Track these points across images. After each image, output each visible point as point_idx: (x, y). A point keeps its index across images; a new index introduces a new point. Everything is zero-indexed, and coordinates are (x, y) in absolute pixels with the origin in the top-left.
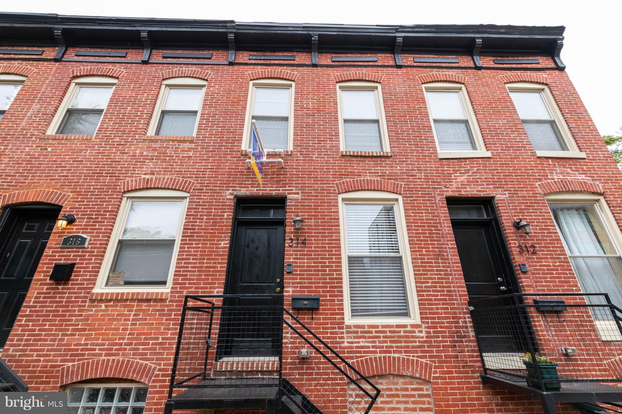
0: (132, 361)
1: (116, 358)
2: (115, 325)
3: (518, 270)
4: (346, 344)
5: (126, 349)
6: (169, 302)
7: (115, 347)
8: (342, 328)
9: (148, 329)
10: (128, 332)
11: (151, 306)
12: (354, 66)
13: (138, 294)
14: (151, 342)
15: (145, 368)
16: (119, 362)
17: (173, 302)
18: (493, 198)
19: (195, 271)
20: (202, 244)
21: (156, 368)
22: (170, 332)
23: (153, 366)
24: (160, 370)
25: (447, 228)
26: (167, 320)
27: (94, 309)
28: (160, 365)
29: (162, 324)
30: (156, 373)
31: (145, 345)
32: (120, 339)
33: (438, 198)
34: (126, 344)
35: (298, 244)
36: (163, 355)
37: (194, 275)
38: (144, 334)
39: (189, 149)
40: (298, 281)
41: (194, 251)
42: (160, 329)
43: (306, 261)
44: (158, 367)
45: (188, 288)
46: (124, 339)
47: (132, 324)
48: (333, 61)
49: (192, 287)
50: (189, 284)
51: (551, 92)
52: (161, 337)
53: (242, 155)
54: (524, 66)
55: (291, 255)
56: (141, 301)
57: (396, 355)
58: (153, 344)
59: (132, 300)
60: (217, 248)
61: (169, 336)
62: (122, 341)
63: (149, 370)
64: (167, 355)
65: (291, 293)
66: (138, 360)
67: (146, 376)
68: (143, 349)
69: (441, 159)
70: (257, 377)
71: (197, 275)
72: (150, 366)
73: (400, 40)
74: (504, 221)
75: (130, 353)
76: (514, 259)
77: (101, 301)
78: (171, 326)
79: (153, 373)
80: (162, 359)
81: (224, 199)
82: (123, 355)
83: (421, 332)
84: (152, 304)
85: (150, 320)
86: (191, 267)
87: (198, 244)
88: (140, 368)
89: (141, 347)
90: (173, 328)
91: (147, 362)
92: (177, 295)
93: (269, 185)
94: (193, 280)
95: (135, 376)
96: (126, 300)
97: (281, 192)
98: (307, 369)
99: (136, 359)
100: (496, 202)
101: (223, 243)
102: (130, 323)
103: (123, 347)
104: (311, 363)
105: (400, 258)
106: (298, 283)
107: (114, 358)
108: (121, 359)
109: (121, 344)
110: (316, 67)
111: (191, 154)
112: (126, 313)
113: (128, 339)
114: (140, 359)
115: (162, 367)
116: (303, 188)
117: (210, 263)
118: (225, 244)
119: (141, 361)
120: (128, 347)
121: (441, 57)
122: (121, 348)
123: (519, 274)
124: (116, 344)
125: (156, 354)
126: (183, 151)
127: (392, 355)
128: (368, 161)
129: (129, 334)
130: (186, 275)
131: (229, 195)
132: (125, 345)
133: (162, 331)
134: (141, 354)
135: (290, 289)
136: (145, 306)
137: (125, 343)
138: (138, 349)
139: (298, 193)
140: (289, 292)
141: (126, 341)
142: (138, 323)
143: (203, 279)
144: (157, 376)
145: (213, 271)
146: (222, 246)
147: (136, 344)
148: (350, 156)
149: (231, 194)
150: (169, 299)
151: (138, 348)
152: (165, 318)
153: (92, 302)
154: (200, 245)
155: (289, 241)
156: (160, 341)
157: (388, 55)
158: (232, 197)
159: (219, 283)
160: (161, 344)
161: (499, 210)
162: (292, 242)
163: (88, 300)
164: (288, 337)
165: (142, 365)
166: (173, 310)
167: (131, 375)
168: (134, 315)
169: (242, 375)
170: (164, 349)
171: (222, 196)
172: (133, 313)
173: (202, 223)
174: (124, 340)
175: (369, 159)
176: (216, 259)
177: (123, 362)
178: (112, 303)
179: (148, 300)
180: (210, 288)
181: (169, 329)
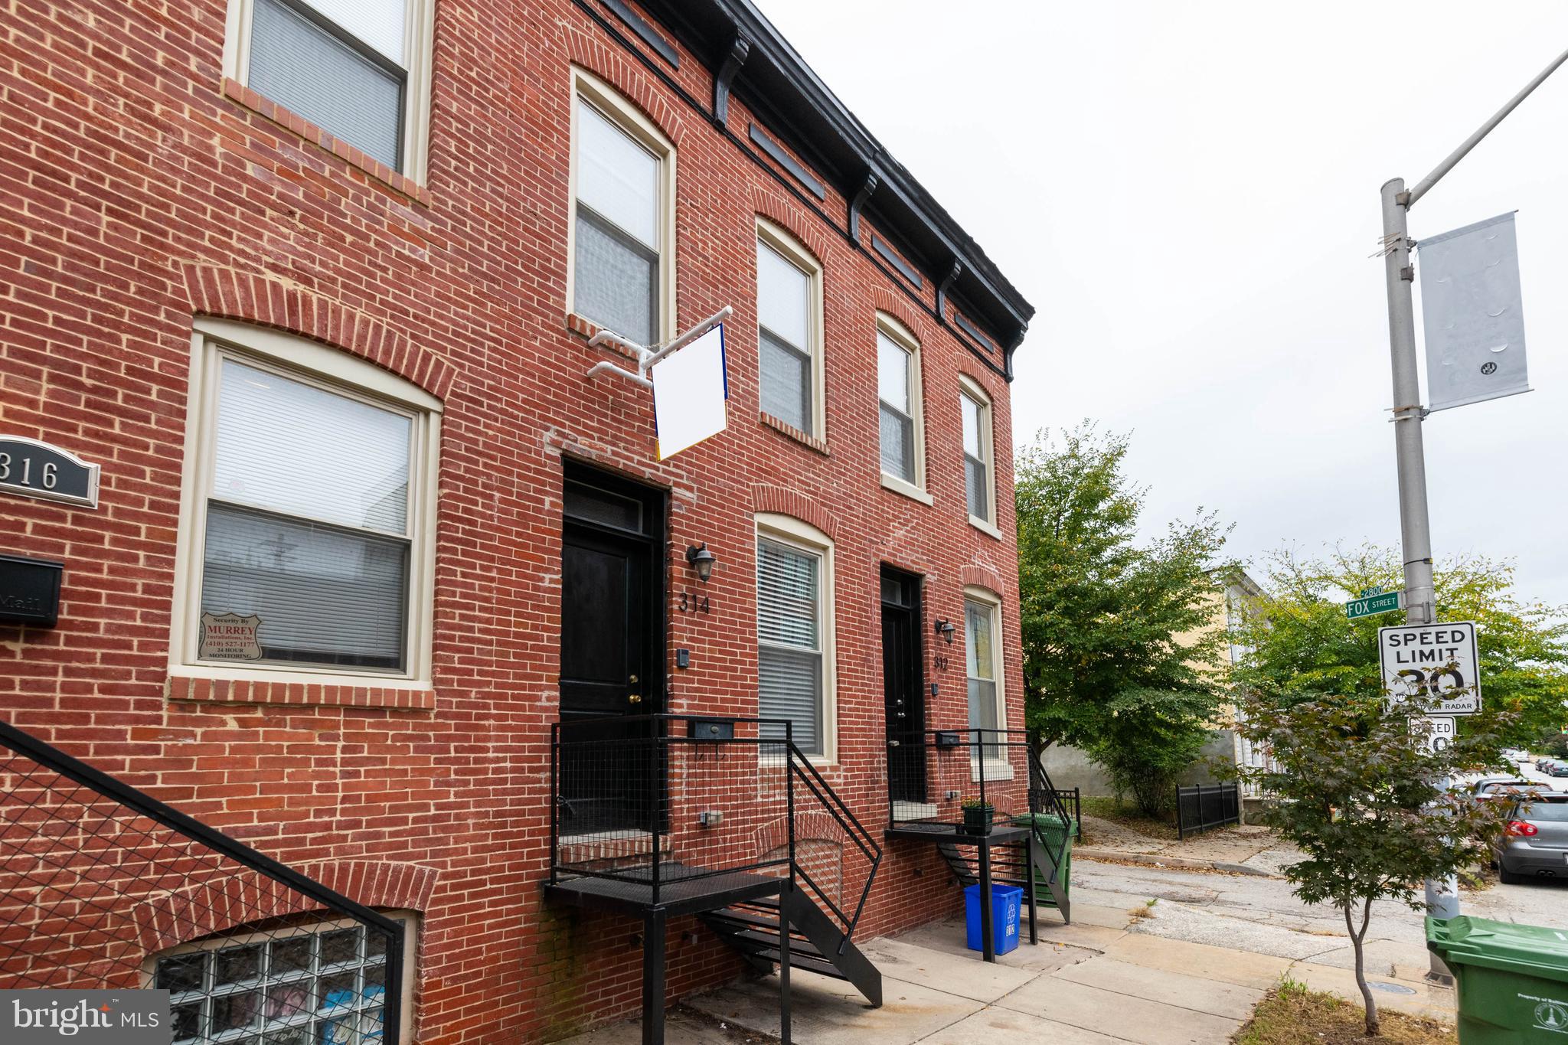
0: (371, 865)
1: (322, 861)
2: (290, 776)
3: (929, 692)
4: (759, 799)
5: (344, 838)
6: (437, 716)
7: (310, 835)
8: (755, 774)
9: (393, 785)
10: (340, 794)
11: (387, 726)
12: (788, 186)
13: (347, 691)
14: (411, 816)
15: (408, 875)
16: (332, 870)
17: (447, 718)
18: (922, 576)
19: (490, 643)
20: (500, 571)
21: (435, 873)
22: (452, 790)
23: (427, 869)
24: (445, 877)
25: (877, 619)
26: (438, 761)
27: (199, 731)
28: (443, 865)
29: (430, 772)
30: (437, 883)
31: (396, 825)
32: (318, 813)
33: (873, 559)
34: (341, 826)
35: (695, 608)
36: (448, 844)
37: (489, 653)
38: (387, 797)
39: (418, 237)
40: (696, 685)
41: (482, 588)
42: (426, 784)
43: (707, 646)
44: (440, 871)
45: (479, 684)
46: (332, 812)
47: (345, 774)
48: (751, 140)
49: (488, 684)
50: (480, 673)
51: (993, 414)
52: (432, 802)
53: (571, 330)
54: (980, 348)
55: (684, 630)
56: (359, 710)
57: (814, 812)
58: (416, 820)
59: (330, 708)
60: (536, 588)
61: (452, 799)
62: (326, 819)
63: (420, 879)
64: (456, 842)
65: (685, 710)
66: (385, 861)
67: (415, 893)
68: (392, 834)
69: (883, 488)
70: (637, 865)
71: (498, 654)
72: (421, 872)
73: (873, 182)
74: (928, 617)
75: (361, 847)
76: (928, 675)
77: (220, 705)
78: (453, 776)
79: (430, 884)
80: (447, 853)
81: (538, 453)
82: (340, 851)
83: (839, 777)
84: (388, 719)
85: (393, 761)
86: (481, 631)
87: (488, 569)
88: (396, 878)
89: (387, 829)
90: (457, 781)
91: (411, 863)
92: (454, 700)
93: (636, 448)
94: (489, 663)
95: (384, 897)
96: (310, 707)
97: (660, 474)
98: (710, 843)
99: (380, 858)
100: (924, 585)
101: (547, 576)
102: (338, 770)
103: (335, 832)
104: (715, 833)
105: (820, 657)
106: (697, 690)
107: (313, 861)
108: (337, 863)
109: (328, 826)
110: (721, 133)
111: (425, 255)
112: (317, 742)
113: (344, 812)
114: (389, 857)
115: (450, 869)
116: (699, 479)
117: (525, 626)
118: (551, 580)
119: (393, 863)
120: (350, 832)
121: (904, 259)
122: (330, 836)
123: (929, 697)
124: (311, 828)
125: (430, 842)
126: (396, 230)
127: (809, 812)
128: (799, 454)
129: (344, 800)
130: (470, 651)
131: (548, 442)
132: (338, 828)
133: (432, 788)
134: (390, 846)
135: (684, 702)
136: (371, 725)
137: (339, 822)
138: (380, 835)
139: (690, 489)
140: (682, 705)
141: (338, 817)
142: (362, 769)
143: (512, 665)
144: (443, 889)
145: (533, 647)
146: (546, 584)
147: (369, 824)
148: (775, 429)
149: (555, 444)
150: (436, 710)
151: (378, 832)
152: (433, 756)
153: (182, 708)
154: (494, 574)
155: (680, 600)
156: (433, 812)
157: (840, 198)
158: (557, 453)
159: (549, 678)
160: (435, 818)
161: (926, 598)
162: (684, 602)
163: (164, 700)
164: (680, 793)
165: (397, 870)
166: (450, 738)
167: (373, 896)
168: (345, 750)
169: (612, 866)
170: (445, 829)
171: (534, 442)
172: (340, 744)
173: (490, 509)
174: (334, 815)
175: (799, 449)
176: (537, 617)
177: (344, 869)
178: (259, 714)
179: (377, 711)
180: (532, 688)
181: (449, 784)
